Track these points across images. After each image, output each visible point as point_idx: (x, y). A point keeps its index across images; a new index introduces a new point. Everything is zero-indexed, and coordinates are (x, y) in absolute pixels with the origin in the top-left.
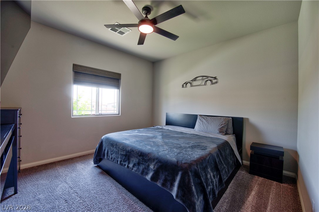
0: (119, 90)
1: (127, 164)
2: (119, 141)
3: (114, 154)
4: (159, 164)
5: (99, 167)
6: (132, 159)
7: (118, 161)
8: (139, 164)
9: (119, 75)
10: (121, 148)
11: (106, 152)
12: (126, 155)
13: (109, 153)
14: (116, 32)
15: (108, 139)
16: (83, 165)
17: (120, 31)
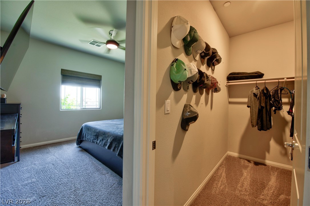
0: (100, 89)
1: (96, 141)
2: (93, 126)
3: (89, 136)
4: (113, 138)
5: (80, 147)
6: (99, 137)
7: (91, 140)
8: (103, 140)
9: (100, 77)
10: (93, 131)
11: (84, 135)
12: (96, 135)
13: (86, 135)
14: (94, 45)
15: (86, 126)
16: (68, 146)
17: (97, 45)
